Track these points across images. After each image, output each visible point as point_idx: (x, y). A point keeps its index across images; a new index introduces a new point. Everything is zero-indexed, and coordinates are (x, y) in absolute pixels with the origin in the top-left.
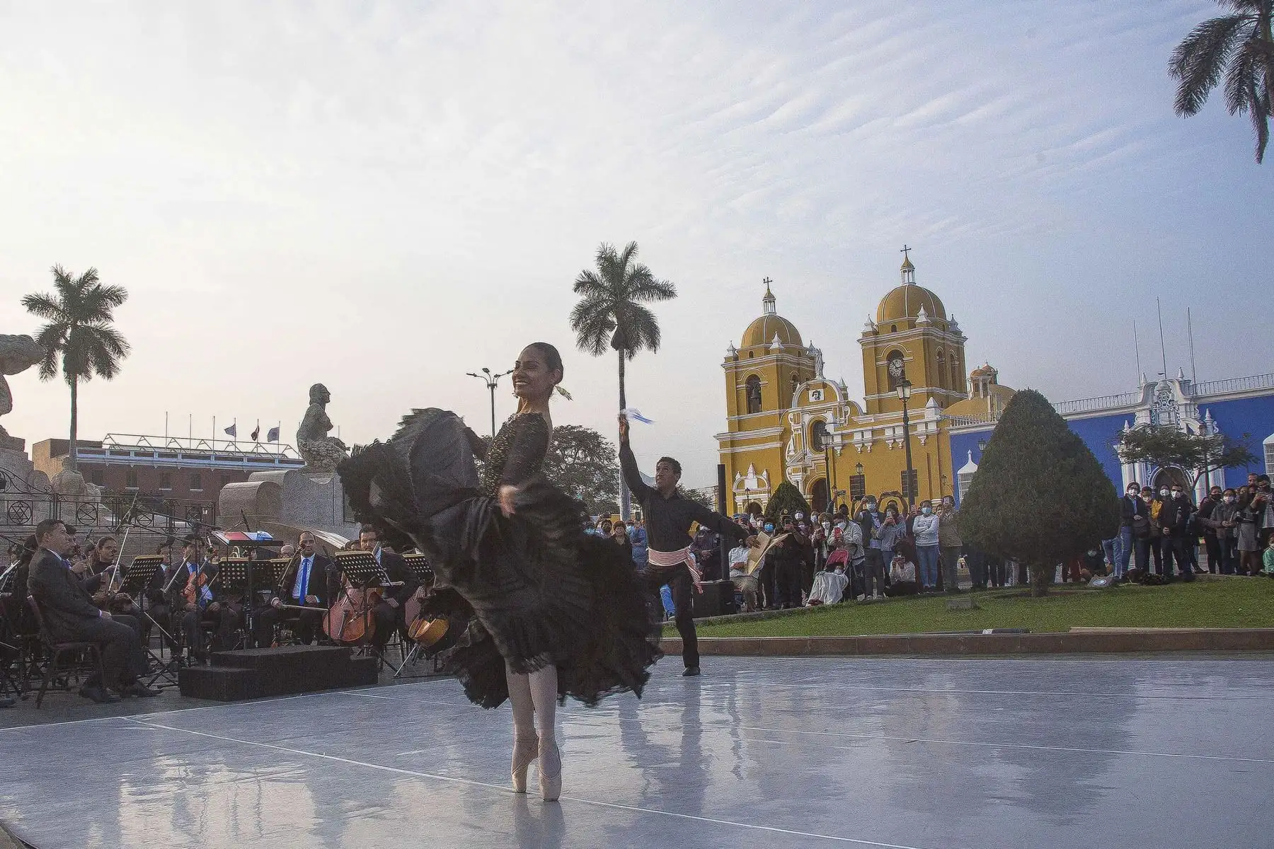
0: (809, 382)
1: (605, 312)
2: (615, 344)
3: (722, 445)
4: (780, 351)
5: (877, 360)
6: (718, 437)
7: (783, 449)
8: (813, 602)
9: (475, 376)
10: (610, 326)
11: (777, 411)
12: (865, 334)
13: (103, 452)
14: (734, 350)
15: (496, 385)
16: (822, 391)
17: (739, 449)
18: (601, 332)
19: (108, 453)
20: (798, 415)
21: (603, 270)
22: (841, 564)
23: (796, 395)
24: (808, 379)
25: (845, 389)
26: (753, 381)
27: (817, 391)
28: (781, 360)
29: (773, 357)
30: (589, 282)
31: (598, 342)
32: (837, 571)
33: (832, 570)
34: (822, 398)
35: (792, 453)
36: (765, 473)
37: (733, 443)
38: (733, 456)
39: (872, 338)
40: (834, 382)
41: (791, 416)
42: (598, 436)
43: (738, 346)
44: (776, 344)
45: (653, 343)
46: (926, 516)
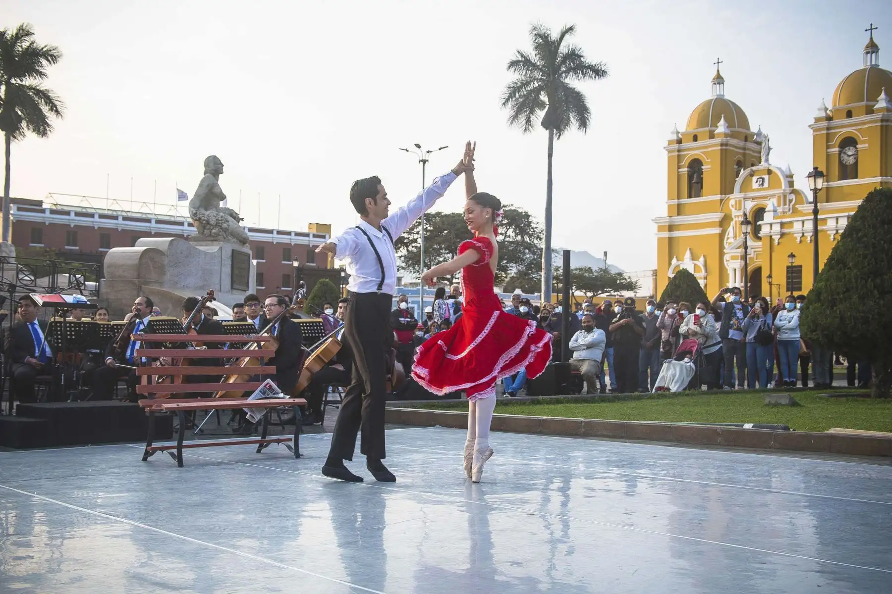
0: (754, 168)
1: (537, 91)
2: (546, 124)
3: (660, 229)
4: (726, 135)
5: (828, 147)
6: (655, 220)
7: (722, 236)
8: (659, 388)
9: (408, 151)
10: (542, 105)
11: (718, 197)
12: (817, 120)
13: (43, 211)
14: (678, 133)
15: (428, 161)
16: (766, 177)
17: (676, 234)
18: (532, 112)
19: (48, 212)
20: (740, 201)
21: (538, 47)
22: (690, 353)
23: (739, 181)
24: (753, 165)
25: (791, 176)
26: (696, 166)
27: (761, 178)
28: (726, 145)
29: (717, 141)
30: (522, 61)
31: (528, 121)
32: (686, 360)
33: (682, 359)
34: (766, 185)
35: (731, 240)
36: (702, 259)
37: (671, 228)
38: (670, 239)
39: (825, 124)
40: (780, 169)
41: (732, 202)
42: (529, 216)
43: (682, 129)
44: (721, 127)
45: (583, 123)
46: (789, 311)
